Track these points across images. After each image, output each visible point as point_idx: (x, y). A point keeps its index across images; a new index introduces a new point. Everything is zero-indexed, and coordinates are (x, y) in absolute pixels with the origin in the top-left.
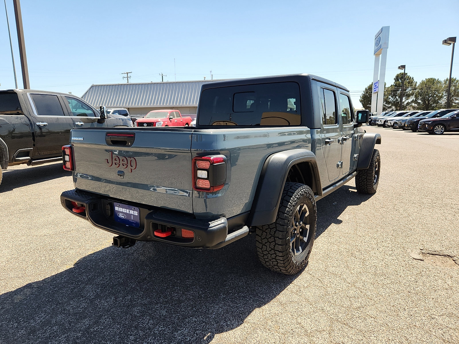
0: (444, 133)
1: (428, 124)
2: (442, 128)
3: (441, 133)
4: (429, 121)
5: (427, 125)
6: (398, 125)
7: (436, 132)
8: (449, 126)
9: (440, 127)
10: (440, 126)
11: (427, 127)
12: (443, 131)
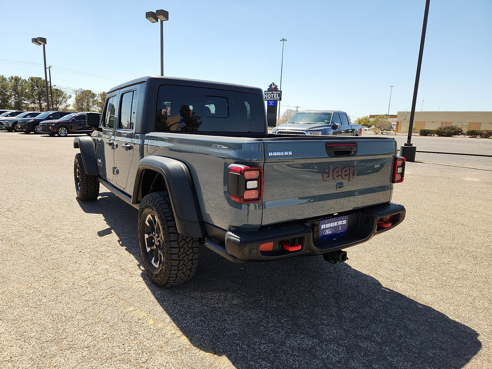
0: (68, 135)
1: (52, 126)
2: (65, 130)
3: (65, 135)
4: (53, 123)
5: (50, 127)
6: (4, 126)
7: (60, 133)
8: (71, 128)
9: (63, 130)
10: (63, 128)
11: (51, 129)
12: (66, 133)
